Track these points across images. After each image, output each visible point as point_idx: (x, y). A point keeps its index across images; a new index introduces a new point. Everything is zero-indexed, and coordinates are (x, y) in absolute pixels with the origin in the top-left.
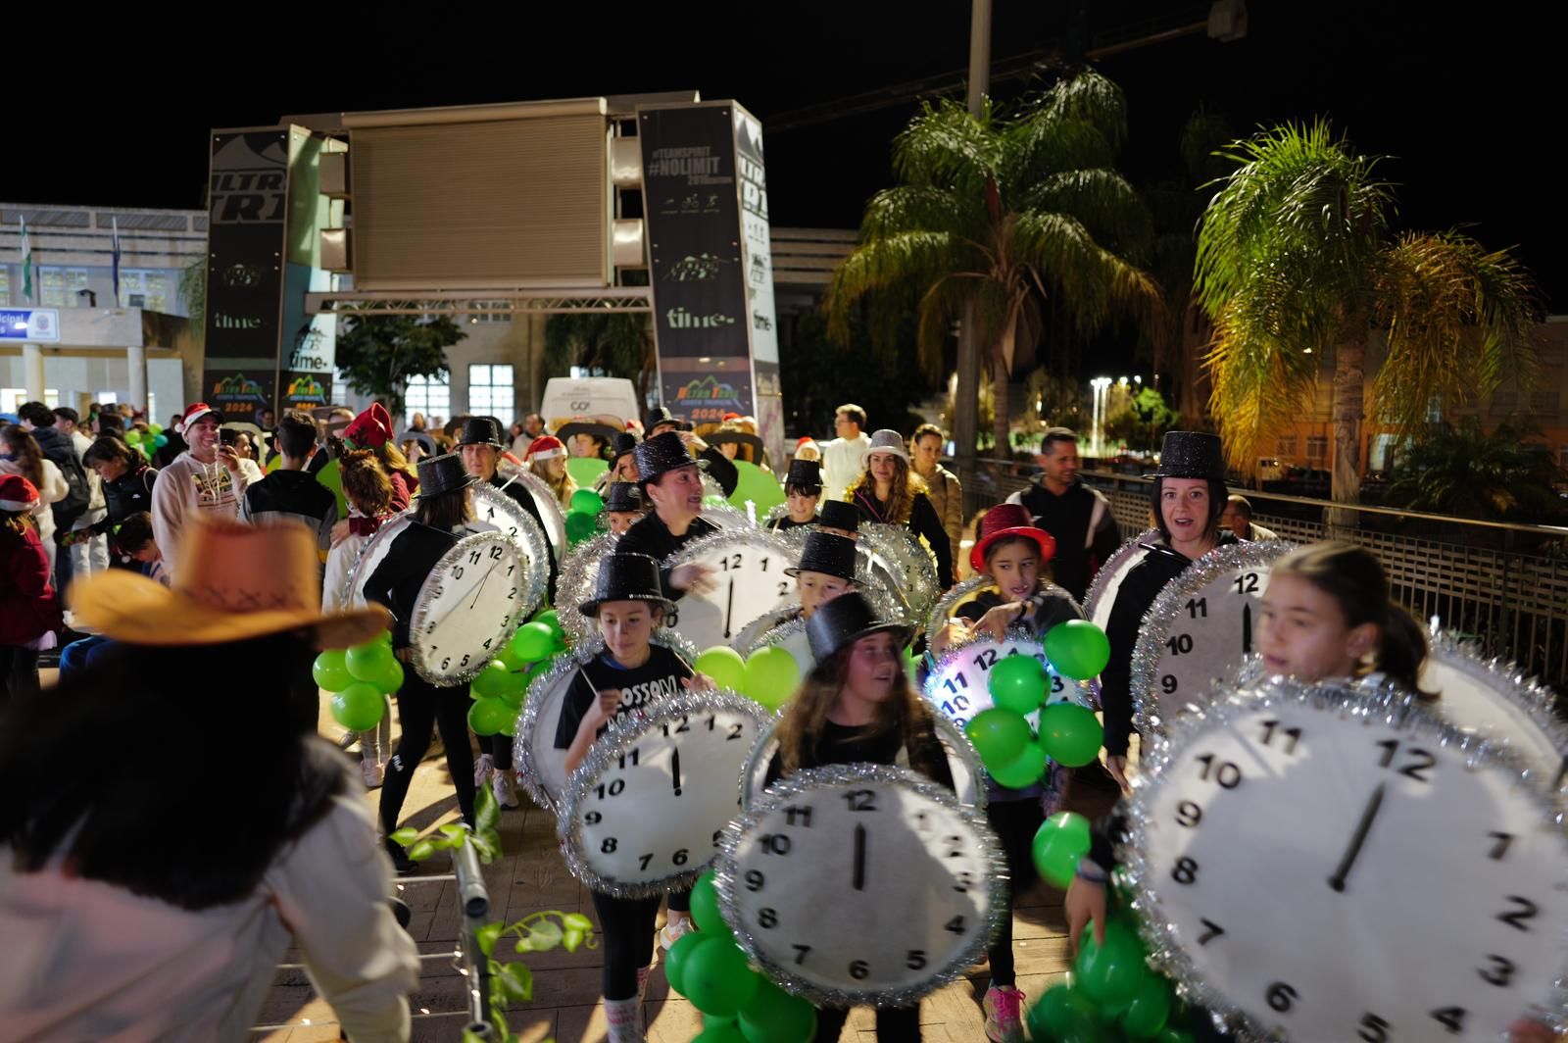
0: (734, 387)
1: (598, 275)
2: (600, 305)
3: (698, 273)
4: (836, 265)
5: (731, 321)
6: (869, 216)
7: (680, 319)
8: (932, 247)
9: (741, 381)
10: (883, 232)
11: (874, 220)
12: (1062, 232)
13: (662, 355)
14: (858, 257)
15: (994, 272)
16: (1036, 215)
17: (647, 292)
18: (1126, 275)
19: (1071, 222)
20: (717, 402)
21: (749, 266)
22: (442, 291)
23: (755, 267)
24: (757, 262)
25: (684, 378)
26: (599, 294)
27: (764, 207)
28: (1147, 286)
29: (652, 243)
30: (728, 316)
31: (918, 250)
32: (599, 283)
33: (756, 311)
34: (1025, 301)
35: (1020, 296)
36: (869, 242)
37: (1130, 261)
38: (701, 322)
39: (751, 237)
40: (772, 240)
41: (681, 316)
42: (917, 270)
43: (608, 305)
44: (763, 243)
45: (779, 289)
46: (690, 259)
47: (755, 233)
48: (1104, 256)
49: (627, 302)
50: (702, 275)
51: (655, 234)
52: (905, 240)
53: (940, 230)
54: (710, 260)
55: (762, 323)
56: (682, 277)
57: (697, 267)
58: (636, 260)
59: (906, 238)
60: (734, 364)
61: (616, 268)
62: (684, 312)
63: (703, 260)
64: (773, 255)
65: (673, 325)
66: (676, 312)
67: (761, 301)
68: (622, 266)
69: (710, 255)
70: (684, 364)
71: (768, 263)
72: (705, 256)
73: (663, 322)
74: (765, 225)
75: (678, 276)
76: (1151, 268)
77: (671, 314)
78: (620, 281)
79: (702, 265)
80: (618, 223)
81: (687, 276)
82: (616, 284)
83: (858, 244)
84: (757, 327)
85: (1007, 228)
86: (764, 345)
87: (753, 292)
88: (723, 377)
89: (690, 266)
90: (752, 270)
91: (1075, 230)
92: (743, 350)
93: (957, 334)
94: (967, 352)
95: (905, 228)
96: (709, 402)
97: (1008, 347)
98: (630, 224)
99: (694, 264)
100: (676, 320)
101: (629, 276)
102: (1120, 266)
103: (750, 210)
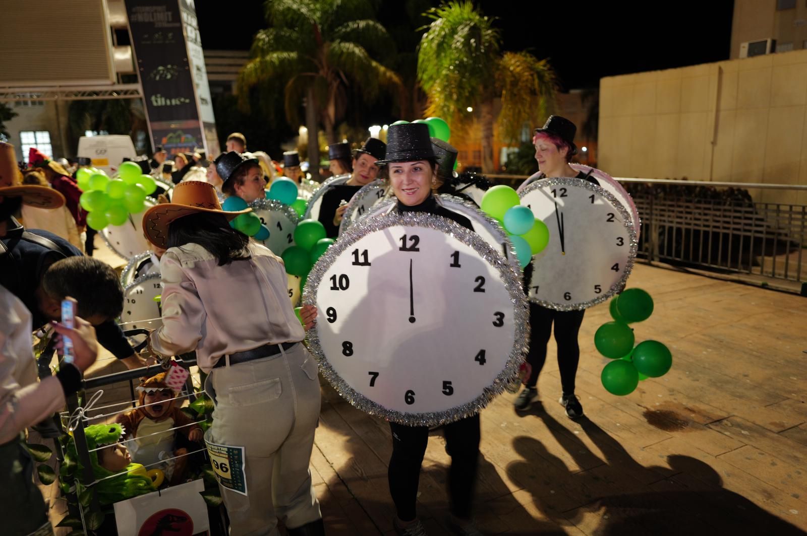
0: (193, 135)
1: (107, 77)
2: (111, 94)
3: (166, 76)
4: (241, 70)
5: (187, 101)
6: (255, 45)
7: (159, 101)
8: (289, 60)
9: (196, 133)
10: (264, 53)
11: (258, 46)
12: (353, 53)
13: (151, 121)
14: (250, 66)
15: (321, 73)
16: (340, 43)
17: (138, 87)
18: (385, 73)
19: (357, 46)
20: (185, 145)
21: (194, 72)
22: (10, 87)
23: (198, 72)
24: (198, 69)
25: (165, 132)
26: (110, 88)
27: (199, 39)
28: (396, 79)
29: (138, 60)
30: (185, 98)
31: (282, 61)
32: (108, 82)
33: (200, 96)
34: (338, 88)
35: (335, 84)
36: (256, 57)
37: (387, 67)
38: (171, 102)
39: (194, 56)
40: (205, 57)
41: (159, 100)
42: (282, 71)
43: (115, 94)
44: (200, 59)
45: (212, 84)
46: (161, 68)
47: (195, 53)
48: (374, 64)
49: (126, 92)
50: (169, 76)
51: (139, 54)
52: (275, 56)
53: (292, 51)
54: (172, 68)
55: (204, 102)
56: (158, 78)
57: (165, 72)
58: (129, 69)
59: (275, 55)
60: (191, 124)
61: (117, 74)
62: (161, 97)
63: (168, 69)
64: (207, 65)
65: (155, 104)
66: (156, 97)
67: (202, 89)
68: (121, 73)
69: (172, 65)
70: (163, 125)
71: (204, 69)
72: (169, 66)
73: (149, 103)
74: (200, 49)
75: (155, 77)
76: (397, 69)
77: (153, 98)
78: (121, 81)
79: (168, 70)
80: (116, 48)
81: (160, 77)
82: (119, 82)
83: (251, 58)
84: (202, 103)
85: (326, 49)
86: (206, 113)
87: (198, 85)
88: (186, 131)
89: (161, 72)
90: (197, 74)
91: (360, 50)
92: (195, 116)
93: (305, 105)
94: (311, 115)
95: (275, 50)
96: (180, 145)
97: (331, 111)
98: (123, 49)
99: (163, 70)
100: (157, 101)
101: (126, 78)
102: (382, 69)
103: (191, 41)
